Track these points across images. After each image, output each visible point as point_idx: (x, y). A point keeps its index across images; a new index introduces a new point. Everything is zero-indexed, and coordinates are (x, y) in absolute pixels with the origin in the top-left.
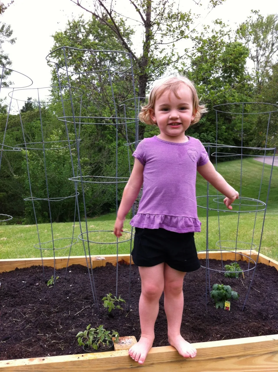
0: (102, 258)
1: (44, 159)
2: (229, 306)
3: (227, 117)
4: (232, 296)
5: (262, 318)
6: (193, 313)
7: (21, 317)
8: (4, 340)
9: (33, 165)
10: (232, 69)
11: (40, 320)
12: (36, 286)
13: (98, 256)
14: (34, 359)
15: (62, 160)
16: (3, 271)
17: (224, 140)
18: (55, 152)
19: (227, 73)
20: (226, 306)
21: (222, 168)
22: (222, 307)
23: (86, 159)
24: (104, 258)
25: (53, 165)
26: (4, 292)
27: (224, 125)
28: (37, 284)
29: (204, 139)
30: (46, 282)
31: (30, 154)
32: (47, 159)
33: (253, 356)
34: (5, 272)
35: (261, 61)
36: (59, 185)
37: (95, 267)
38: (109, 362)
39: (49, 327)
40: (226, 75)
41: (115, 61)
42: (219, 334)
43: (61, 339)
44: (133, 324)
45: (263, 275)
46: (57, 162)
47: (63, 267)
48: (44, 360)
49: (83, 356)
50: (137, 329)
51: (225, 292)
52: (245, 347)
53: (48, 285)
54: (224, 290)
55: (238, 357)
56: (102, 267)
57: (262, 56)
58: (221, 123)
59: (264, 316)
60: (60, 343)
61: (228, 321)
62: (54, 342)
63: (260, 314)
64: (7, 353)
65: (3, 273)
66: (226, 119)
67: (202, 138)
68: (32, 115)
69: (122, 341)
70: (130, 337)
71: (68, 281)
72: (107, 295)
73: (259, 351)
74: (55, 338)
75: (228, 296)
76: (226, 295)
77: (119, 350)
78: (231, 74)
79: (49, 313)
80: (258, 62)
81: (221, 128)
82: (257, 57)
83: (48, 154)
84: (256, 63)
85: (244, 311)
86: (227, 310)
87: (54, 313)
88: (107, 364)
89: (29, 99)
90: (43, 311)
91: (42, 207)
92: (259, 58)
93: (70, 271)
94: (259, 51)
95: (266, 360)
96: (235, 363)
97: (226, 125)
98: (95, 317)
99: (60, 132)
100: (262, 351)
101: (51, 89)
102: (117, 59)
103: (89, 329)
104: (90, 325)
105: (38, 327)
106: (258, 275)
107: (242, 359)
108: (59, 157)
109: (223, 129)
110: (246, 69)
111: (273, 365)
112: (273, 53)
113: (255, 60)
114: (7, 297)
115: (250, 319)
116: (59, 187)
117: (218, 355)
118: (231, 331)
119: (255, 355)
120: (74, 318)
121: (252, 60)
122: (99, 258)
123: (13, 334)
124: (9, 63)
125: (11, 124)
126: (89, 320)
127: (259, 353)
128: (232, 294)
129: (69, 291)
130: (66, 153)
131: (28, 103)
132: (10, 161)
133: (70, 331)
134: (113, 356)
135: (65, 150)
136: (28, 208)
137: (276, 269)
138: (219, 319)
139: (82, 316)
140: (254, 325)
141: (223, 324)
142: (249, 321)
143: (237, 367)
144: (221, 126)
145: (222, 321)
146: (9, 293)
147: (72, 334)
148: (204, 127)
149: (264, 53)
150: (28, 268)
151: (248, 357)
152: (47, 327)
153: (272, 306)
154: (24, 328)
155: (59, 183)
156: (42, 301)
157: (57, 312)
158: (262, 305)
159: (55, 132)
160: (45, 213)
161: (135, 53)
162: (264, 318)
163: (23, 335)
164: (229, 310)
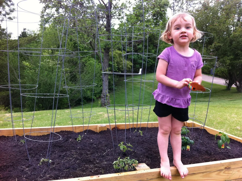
0: (105, 126)
1: (39, 68)
2: (189, 148)
3: (154, 44)
4: (191, 142)
5: (208, 154)
6: (170, 153)
7: (72, 157)
8: (67, 169)
9: (32, 73)
10: (158, 14)
11: (84, 158)
12: (70, 141)
13: (102, 124)
14: (93, 177)
15: (51, 70)
16: (42, 134)
17: (153, 59)
18: (47, 64)
19: (155, 17)
20: (187, 148)
21: (152, 77)
22: (185, 149)
23: (67, 69)
24: (106, 126)
25: (46, 73)
26: (53, 144)
27: (153, 50)
28: (71, 140)
29: (141, 58)
30: (76, 139)
31: (30, 65)
32: (42, 69)
33: (210, 172)
34: (44, 135)
35: (176, 9)
36: (50, 86)
37: (100, 131)
38: (135, 177)
39: (91, 161)
40: (154, 18)
41: (83, 6)
42: (188, 162)
43: (100, 167)
44: (139, 158)
45: (199, 134)
46: (48, 71)
47: (80, 132)
48: (99, 176)
49: (120, 174)
50: (142, 161)
51: (186, 140)
52: (207, 167)
53: (77, 141)
54: (185, 139)
55: (203, 173)
56: (105, 131)
57: (176, 6)
58: (151, 48)
59: (209, 153)
60: (100, 170)
61: (190, 156)
62: (96, 169)
63: (207, 152)
64: (72, 175)
65: (43, 135)
66: (154, 46)
67: (139, 57)
68: (30, 39)
69: (139, 166)
70: (142, 164)
71: (88, 138)
72: (121, 143)
73: (213, 169)
74: (96, 167)
75: (188, 142)
76: (187, 142)
77: (139, 170)
78: (158, 17)
79: (87, 154)
80: (174, 11)
81: (152, 52)
82: (174, 7)
83: (42, 66)
84: (173, 10)
85: (197, 151)
86: (188, 151)
87: (89, 154)
88: (135, 178)
89: (25, 29)
90: (84, 153)
91: (38, 101)
92: (175, 7)
93: (85, 134)
94: (175, 3)
95: (217, 174)
96: (201, 177)
97: (155, 50)
98: (116, 155)
99: (50, 51)
100: (214, 170)
101: (40, 23)
102: (84, 5)
103: (119, 160)
104: (120, 157)
105: (84, 161)
106: (197, 134)
107: (205, 174)
108: (49, 68)
109: (153, 52)
110: (167, 14)
111: (220, 177)
112: (183, 5)
113: (172, 8)
114: (55, 147)
115: (202, 155)
116: (50, 88)
117: (192, 172)
118: (194, 160)
119: (211, 172)
120: (103, 156)
121: (170, 9)
122: (103, 126)
123: (71, 166)
124: (13, 4)
125: (16, 45)
126: (113, 157)
127: (213, 171)
128: (190, 141)
129: (92, 143)
130: (54, 65)
131: (24, 32)
132: (15, 70)
133: (103, 163)
134: (137, 173)
135: (54, 63)
136: (28, 102)
137: (206, 130)
138: (185, 155)
139: (107, 155)
140: (206, 157)
141: (188, 158)
142: (202, 156)
143: (202, 178)
144: (152, 50)
145: (187, 156)
146: (57, 145)
147: (105, 164)
148: (141, 50)
149: (177, 4)
150: (58, 132)
151: (208, 173)
152: (89, 162)
153: (212, 148)
154: (76, 163)
155: (50, 84)
156: (80, 148)
157: (91, 154)
158: (206, 148)
159: (47, 51)
160: (40, 104)
161: (104, 1)
162: (209, 154)
163: (77, 166)
164: (189, 150)
